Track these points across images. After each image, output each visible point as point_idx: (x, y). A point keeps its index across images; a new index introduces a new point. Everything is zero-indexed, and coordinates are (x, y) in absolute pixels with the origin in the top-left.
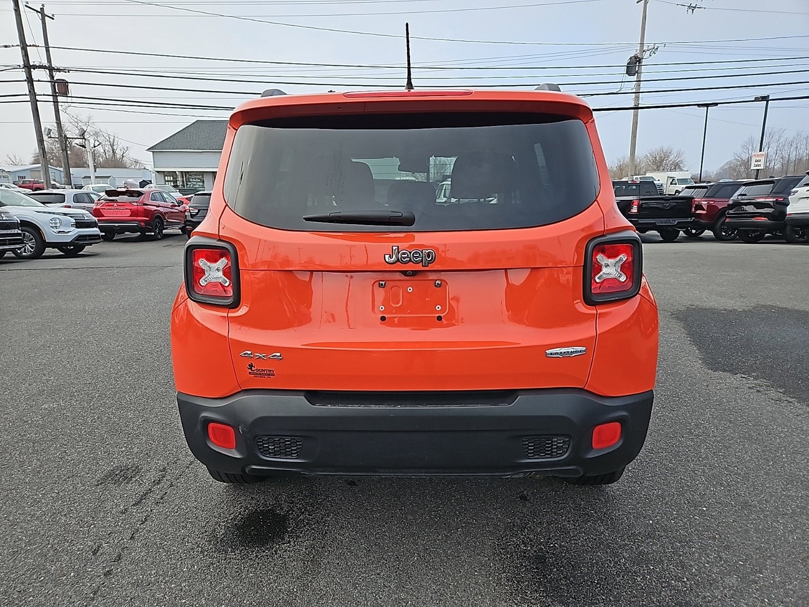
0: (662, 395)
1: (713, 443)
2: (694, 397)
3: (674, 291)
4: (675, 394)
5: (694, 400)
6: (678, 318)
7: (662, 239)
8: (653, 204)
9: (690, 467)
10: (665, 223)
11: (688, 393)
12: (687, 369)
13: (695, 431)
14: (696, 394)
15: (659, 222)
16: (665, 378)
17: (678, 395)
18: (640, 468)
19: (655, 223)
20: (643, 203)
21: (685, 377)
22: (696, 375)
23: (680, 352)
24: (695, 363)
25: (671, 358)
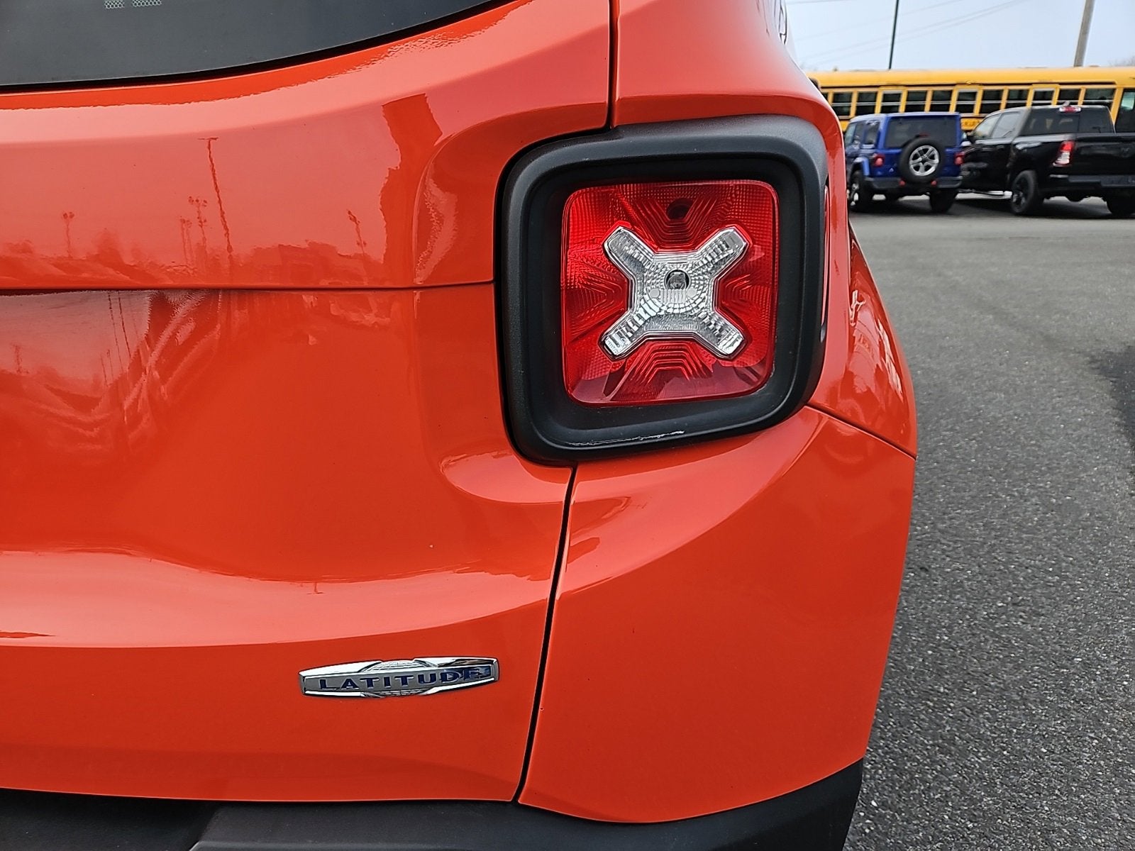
0: (1021, 565)
1: (1120, 730)
2: (1097, 577)
3: (1108, 312)
4: (1052, 565)
5: (1096, 586)
6: (1104, 371)
7: (1109, 212)
8: (1100, 149)
9: (1037, 817)
10: (1119, 182)
11: (1085, 563)
12: (1098, 496)
13: (1079, 685)
14: (1105, 569)
15: (1107, 181)
16: (1039, 519)
17: (1060, 568)
18: (901, 805)
19: (1099, 183)
20: (1082, 148)
21: (1087, 519)
22: (1114, 515)
23: (1090, 452)
24: (1118, 482)
25: (1067, 466)
